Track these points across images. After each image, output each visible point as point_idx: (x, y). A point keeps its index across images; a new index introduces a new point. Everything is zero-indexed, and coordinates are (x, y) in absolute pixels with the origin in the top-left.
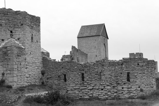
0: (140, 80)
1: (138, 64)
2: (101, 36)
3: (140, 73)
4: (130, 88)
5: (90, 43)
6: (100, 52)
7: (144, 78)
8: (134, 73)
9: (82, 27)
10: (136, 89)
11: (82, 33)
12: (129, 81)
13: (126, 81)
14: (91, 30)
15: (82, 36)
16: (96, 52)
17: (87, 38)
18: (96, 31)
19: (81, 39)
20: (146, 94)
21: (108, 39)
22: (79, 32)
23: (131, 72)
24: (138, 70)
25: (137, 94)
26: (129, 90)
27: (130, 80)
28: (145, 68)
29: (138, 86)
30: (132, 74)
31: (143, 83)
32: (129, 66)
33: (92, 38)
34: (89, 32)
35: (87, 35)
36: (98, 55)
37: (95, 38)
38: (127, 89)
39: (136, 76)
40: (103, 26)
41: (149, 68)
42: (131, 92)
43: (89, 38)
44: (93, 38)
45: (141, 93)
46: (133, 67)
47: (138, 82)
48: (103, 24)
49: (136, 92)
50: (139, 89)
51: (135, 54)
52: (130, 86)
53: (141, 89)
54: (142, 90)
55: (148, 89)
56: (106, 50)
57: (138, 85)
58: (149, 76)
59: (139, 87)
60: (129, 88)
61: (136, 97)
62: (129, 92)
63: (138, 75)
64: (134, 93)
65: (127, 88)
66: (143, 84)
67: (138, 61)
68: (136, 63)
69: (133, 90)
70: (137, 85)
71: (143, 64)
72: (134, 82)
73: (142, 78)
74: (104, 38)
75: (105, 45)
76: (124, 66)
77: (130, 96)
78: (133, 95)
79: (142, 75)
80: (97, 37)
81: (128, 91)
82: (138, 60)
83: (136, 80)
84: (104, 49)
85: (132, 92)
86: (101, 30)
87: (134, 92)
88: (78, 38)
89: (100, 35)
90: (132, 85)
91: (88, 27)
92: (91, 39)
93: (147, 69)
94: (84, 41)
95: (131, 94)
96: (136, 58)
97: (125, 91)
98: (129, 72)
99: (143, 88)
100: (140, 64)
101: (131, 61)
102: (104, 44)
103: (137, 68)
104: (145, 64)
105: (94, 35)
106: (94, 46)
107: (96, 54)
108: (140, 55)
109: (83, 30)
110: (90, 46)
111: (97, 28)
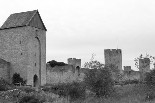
5: (14, 36)
6: (26, 49)
16: (22, 48)
18: (24, 20)
34: (16, 21)
35: (12, 25)
36: (23, 52)
37: (21, 29)
40: (36, 13)
43: (13, 29)
44: (18, 29)
51: (111, 50)
56: (40, 46)
75: (39, 39)
80: (22, 28)
84: (38, 44)
89: (26, 26)
92: (16, 31)
94: (8, 33)
102: (37, 37)
105: (20, 25)
106: (19, 40)
107: (21, 52)
108: (117, 52)
109: (11, 19)
110: (15, 41)
111: (26, 16)
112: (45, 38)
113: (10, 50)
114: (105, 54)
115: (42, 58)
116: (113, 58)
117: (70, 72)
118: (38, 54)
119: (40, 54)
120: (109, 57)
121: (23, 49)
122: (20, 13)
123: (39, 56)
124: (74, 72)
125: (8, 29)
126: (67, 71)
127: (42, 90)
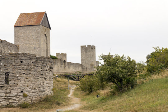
0: (22, 83)
1: (22, 62)
2: (41, 25)
3: (23, 74)
4: (9, 93)
5: (28, 33)
6: (39, 44)
7: (29, 79)
8: (15, 73)
9: (21, 15)
10: (17, 94)
11: (20, 22)
12: (8, 84)
13: (3, 84)
14: (30, 19)
15: (20, 25)
17: (25, 27)
18: (36, 20)
19: (18, 28)
20: (32, 100)
21: (51, 29)
22: (17, 21)
23: (11, 72)
24: (20, 69)
25: (19, 101)
26: (8, 95)
27: (10, 83)
28: (32, 66)
29: (19, 91)
30: (12, 75)
31: (28, 86)
32: (9, 64)
33: (30, 27)
34: (28, 20)
35: (26, 24)
36: (37, 47)
37: (35, 27)
38: (4, 95)
39: (18, 77)
40: (45, 14)
41: (38, 67)
42: (9, 98)
43: (27, 27)
44: (32, 27)
45: (24, 99)
46: (14, 65)
47: (20, 85)
48: (44, 12)
49: (17, 98)
50: (22, 94)
52: (8, 91)
53: (24, 94)
54: (25, 96)
55: (35, 94)
56: (47, 42)
57: (21, 89)
58: (38, 77)
59: (22, 92)
60: (7, 93)
61: (17, 105)
62: (8, 98)
63: (21, 76)
64: (14, 100)
65: (4, 93)
66: (28, 88)
67: (22, 58)
68: (19, 60)
69: (13, 95)
70: (19, 88)
71: (28, 62)
72: (15, 85)
73: (26, 80)
74: (45, 28)
75: (47, 36)
76: (1, 64)
77: (8, 103)
78: (13, 103)
79: (26, 76)
80: (36, 27)
81: (5, 96)
82: (22, 56)
83: (18, 83)
84: (46, 40)
85: (11, 99)
86: (41, 19)
87: (15, 98)
88: (15, 27)
89: (39, 25)
90: (11, 89)
91: (27, 14)
92: (30, 29)
93: (35, 67)
94: (22, 30)
95: (10, 101)
96: (19, 54)
97: (2, 97)
98: (8, 71)
99: (27, 93)
100: (24, 61)
101: (11, 57)
102: (45, 35)
103: (20, 66)
104: (31, 62)
105: (33, 24)
106: (33, 36)
107: (35, 46)
108: (92, 48)
109: (22, 18)
110: (29, 37)
111: (37, 17)
112: (50, 35)
113: (25, 44)
114: (81, 50)
115: (48, 52)
116: (89, 53)
117: (59, 64)
118: (46, 48)
119: (47, 48)
120: (85, 52)
121: (36, 44)
122: (30, 14)
123: (46, 50)
124: (62, 65)
125: (22, 27)
126: (57, 64)
127: (57, 77)
